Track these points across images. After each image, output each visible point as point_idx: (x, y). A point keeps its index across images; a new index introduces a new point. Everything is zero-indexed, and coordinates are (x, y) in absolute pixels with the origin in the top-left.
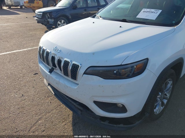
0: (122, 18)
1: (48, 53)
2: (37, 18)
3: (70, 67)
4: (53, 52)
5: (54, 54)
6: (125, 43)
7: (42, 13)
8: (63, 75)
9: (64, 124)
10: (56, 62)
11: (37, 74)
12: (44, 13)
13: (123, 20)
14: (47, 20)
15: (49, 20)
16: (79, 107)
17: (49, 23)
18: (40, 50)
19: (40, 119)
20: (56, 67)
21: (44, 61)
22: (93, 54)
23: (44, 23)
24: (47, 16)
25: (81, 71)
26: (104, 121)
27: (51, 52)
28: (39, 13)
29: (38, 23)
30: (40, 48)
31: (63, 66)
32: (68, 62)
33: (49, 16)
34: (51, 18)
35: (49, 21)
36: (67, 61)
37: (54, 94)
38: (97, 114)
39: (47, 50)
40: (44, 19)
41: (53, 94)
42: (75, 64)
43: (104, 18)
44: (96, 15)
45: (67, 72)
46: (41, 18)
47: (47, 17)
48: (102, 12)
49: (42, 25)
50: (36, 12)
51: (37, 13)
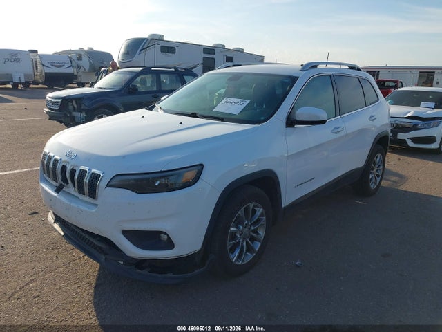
0: (190, 112)
1: (56, 161)
2: (50, 109)
3: (87, 179)
4: (65, 159)
5: (66, 162)
6: (172, 145)
7: (59, 100)
8: (76, 194)
9: (76, 286)
10: (68, 174)
11: (37, 213)
12: (66, 100)
13: (192, 114)
14: (70, 113)
15: (75, 114)
16: (100, 245)
17: (74, 119)
18: (44, 158)
19: (32, 281)
20: (68, 183)
21: (49, 176)
22: (124, 157)
23: (62, 119)
24: (72, 105)
25: (102, 184)
26: (142, 268)
27: (61, 159)
28: (53, 100)
29: (50, 119)
30: (45, 155)
31: (78, 178)
32: (86, 171)
33: (75, 106)
34: (80, 110)
35: (74, 116)
36: (83, 170)
37: (63, 234)
38: (129, 254)
39: (56, 157)
40: (65, 112)
41: (61, 234)
42: (95, 174)
43: (166, 111)
44: (155, 106)
45: (83, 187)
46: (59, 110)
47: (71, 107)
48: (166, 101)
49: (59, 123)
50: (47, 98)
51: (50, 99)
